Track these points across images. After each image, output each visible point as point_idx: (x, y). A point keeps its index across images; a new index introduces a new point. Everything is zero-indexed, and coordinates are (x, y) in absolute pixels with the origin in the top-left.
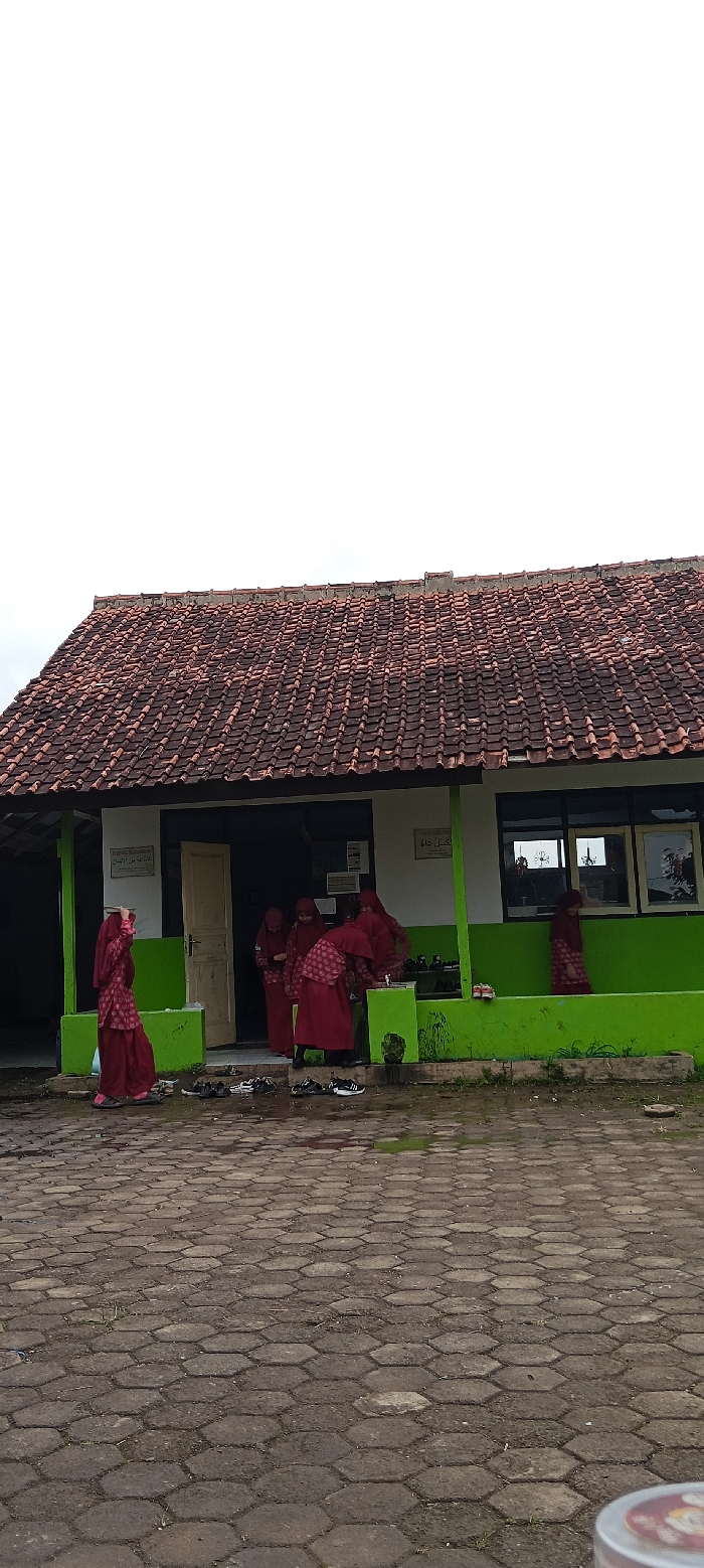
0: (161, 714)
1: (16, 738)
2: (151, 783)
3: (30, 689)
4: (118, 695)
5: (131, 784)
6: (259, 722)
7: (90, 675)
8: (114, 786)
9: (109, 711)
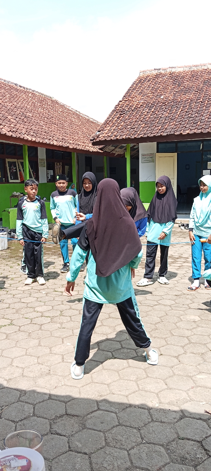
0: (157, 111)
1: (114, 121)
2: (152, 135)
3: (119, 104)
4: (145, 105)
5: (146, 136)
6: (187, 113)
7: (137, 98)
8: (141, 137)
9: (141, 111)
